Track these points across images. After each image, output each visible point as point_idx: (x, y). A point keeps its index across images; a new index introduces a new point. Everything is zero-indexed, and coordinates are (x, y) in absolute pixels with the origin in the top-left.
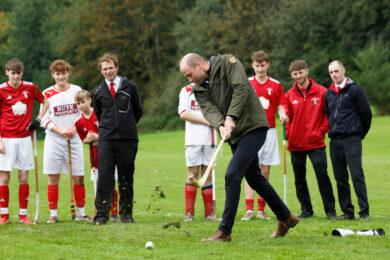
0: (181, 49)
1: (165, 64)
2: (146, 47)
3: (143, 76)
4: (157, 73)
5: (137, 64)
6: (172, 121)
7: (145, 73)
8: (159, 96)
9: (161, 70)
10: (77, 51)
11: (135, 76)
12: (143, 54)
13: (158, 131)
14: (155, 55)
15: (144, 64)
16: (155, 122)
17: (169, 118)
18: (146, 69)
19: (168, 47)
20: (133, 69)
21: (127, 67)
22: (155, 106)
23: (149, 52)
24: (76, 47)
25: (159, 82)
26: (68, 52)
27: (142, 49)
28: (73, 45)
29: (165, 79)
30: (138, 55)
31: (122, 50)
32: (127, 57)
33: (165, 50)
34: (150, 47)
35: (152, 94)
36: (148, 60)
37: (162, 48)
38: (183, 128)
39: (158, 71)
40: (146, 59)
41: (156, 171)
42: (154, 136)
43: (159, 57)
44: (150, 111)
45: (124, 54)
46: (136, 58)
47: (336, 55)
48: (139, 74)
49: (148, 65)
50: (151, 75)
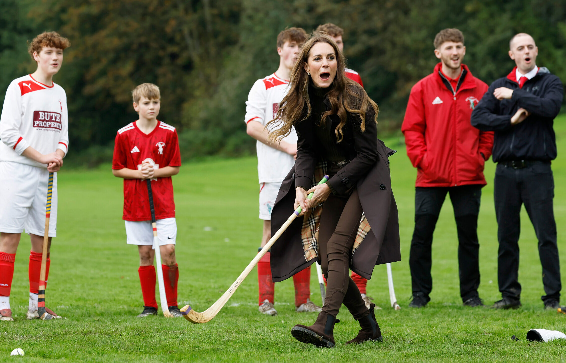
0: (249, 12)
1: (221, 39)
2: (186, 11)
3: (180, 61)
4: (205, 56)
5: (171, 41)
6: (232, 142)
7: (184, 56)
8: (211, 97)
9: (213, 51)
10: (64, 17)
11: (167, 61)
12: (181, 23)
13: (209, 158)
14: (202, 23)
15: (183, 39)
16: (204, 142)
17: (227, 134)
18: (186, 48)
19: (225, 10)
20: (163, 48)
21: (154, 45)
22: (202, 115)
23: (192, 18)
24: (63, 10)
25: (210, 71)
26: (49, 19)
27: (180, 12)
28: (57, 8)
29: (219, 67)
30: (173, 23)
31: (144, 15)
32: (153, 28)
33: (220, 16)
34: (195, 11)
35: (197, 93)
36: (191, 34)
37: (215, 12)
38: (253, 152)
39: (207, 52)
40: (186, 31)
41: (207, 229)
42: (201, 166)
43: (210, 28)
44: (195, 124)
45: (148, 21)
46: (168, 29)
47: (525, 23)
48: (174, 57)
49: (189, 41)
50: (196, 59)
